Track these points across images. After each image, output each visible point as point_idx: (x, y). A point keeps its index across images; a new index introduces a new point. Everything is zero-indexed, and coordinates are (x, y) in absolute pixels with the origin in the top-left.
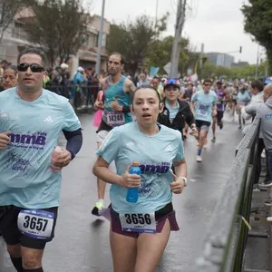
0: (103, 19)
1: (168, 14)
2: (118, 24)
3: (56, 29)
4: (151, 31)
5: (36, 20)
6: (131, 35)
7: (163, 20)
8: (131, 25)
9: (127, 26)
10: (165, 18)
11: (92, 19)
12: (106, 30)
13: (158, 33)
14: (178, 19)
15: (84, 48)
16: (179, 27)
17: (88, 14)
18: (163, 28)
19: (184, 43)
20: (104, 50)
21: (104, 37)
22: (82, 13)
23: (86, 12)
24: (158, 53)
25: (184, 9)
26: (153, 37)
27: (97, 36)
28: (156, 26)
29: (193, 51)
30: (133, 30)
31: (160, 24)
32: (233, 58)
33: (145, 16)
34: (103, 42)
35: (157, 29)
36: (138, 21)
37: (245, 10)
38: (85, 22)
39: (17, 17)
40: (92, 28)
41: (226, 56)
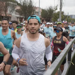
0: (39, 8)
1: (58, 5)
2: (44, 9)
3: (27, 11)
4: (53, 10)
5: (21, 10)
6: (48, 12)
7: (56, 7)
8: (47, 9)
9: (46, 9)
10: (57, 6)
12: (41, 11)
13: (55, 11)
14: (60, 6)
17: (35, 7)
18: (56, 9)
19: (63, 13)
20: (40, 16)
21: (40, 13)
22: (33, 7)
23: (34, 6)
24: (55, 16)
25: (62, 4)
26: (54, 12)
28: (55, 9)
29: (65, 15)
30: (48, 10)
31: (56, 8)
33: (51, 6)
35: (55, 10)
36: (49, 8)
38: (34, 9)
39: (16, 9)
40: (37, 10)
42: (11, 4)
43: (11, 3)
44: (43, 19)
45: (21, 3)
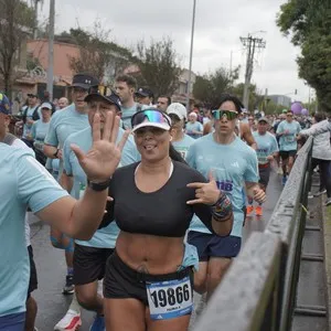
0: (190, 72)
2: (201, 75)
3: (155, 79)
4: (227, 79)
5: (140, 74)
6: (212, 83)
7: (235, 71)
8: (212, 76)
9: (209, 76)
10: (237, 70)
11: (182, 72)
12: (193, 80)
13: (233, 81)
14: (247, 70)
15: (177, 94)
16: (248, 76)
17: (179, 68)
18: (236, 77)
19: (253, 88)
20: (192, 95)
21: (192, 85)
22: (174, 68)
23: (177, 67)
25: (252, 62)
26: (228, 84)
27: (186, 84)
28: (231, 76)
29: (259, 94)
30: (214, 80)
31: (234, 74)
32: (290, 99)
33: (222, 68)
34: (191, 89)
35: (231, 78)
36: (217, 73)
37: (299, 61)
38: (176, 74)
39: (126, 72)
40: (182, 79)
41: (285, 98)
42: (113, 57)
43: (115, 54)
44: (198, 102)
45: (141, 55)
